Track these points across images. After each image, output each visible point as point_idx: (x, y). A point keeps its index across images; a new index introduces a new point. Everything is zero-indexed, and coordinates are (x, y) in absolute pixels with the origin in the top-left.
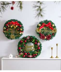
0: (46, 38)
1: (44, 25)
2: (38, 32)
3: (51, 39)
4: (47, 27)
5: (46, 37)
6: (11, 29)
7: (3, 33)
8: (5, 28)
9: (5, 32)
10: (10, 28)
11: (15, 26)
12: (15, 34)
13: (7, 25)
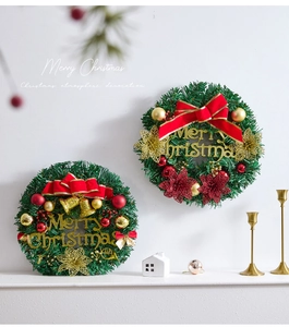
0: (196, 193)
1: (183, 112)
2: (152, 154)
3: (229, 196)
4: (206, 126)
5: (197, 186)
6: (64, 224)
7: (19, 246)
8: (31, 219)
9: (29, 239)
10: (61, 217)
11: (90, 201)
12: (89, 248)
13: (37, 201)
